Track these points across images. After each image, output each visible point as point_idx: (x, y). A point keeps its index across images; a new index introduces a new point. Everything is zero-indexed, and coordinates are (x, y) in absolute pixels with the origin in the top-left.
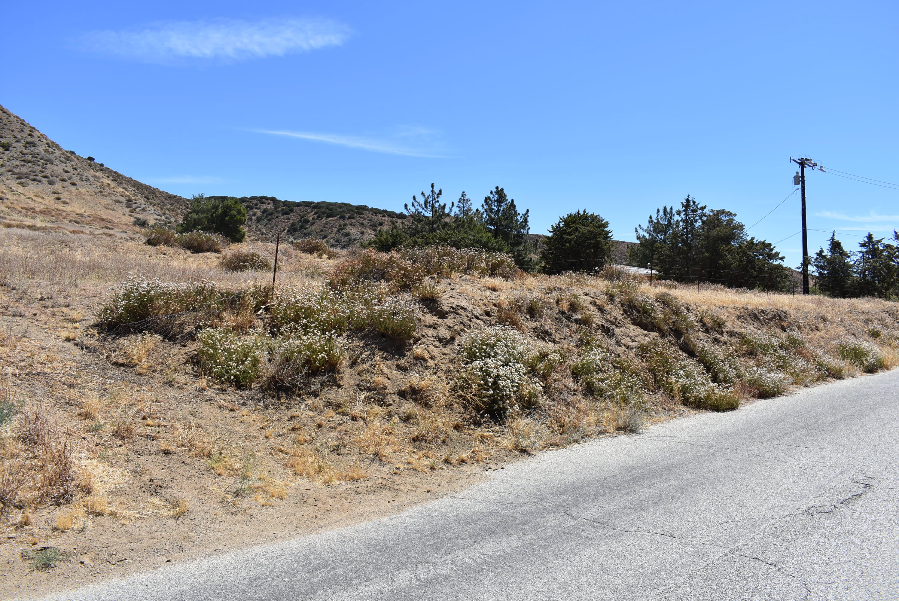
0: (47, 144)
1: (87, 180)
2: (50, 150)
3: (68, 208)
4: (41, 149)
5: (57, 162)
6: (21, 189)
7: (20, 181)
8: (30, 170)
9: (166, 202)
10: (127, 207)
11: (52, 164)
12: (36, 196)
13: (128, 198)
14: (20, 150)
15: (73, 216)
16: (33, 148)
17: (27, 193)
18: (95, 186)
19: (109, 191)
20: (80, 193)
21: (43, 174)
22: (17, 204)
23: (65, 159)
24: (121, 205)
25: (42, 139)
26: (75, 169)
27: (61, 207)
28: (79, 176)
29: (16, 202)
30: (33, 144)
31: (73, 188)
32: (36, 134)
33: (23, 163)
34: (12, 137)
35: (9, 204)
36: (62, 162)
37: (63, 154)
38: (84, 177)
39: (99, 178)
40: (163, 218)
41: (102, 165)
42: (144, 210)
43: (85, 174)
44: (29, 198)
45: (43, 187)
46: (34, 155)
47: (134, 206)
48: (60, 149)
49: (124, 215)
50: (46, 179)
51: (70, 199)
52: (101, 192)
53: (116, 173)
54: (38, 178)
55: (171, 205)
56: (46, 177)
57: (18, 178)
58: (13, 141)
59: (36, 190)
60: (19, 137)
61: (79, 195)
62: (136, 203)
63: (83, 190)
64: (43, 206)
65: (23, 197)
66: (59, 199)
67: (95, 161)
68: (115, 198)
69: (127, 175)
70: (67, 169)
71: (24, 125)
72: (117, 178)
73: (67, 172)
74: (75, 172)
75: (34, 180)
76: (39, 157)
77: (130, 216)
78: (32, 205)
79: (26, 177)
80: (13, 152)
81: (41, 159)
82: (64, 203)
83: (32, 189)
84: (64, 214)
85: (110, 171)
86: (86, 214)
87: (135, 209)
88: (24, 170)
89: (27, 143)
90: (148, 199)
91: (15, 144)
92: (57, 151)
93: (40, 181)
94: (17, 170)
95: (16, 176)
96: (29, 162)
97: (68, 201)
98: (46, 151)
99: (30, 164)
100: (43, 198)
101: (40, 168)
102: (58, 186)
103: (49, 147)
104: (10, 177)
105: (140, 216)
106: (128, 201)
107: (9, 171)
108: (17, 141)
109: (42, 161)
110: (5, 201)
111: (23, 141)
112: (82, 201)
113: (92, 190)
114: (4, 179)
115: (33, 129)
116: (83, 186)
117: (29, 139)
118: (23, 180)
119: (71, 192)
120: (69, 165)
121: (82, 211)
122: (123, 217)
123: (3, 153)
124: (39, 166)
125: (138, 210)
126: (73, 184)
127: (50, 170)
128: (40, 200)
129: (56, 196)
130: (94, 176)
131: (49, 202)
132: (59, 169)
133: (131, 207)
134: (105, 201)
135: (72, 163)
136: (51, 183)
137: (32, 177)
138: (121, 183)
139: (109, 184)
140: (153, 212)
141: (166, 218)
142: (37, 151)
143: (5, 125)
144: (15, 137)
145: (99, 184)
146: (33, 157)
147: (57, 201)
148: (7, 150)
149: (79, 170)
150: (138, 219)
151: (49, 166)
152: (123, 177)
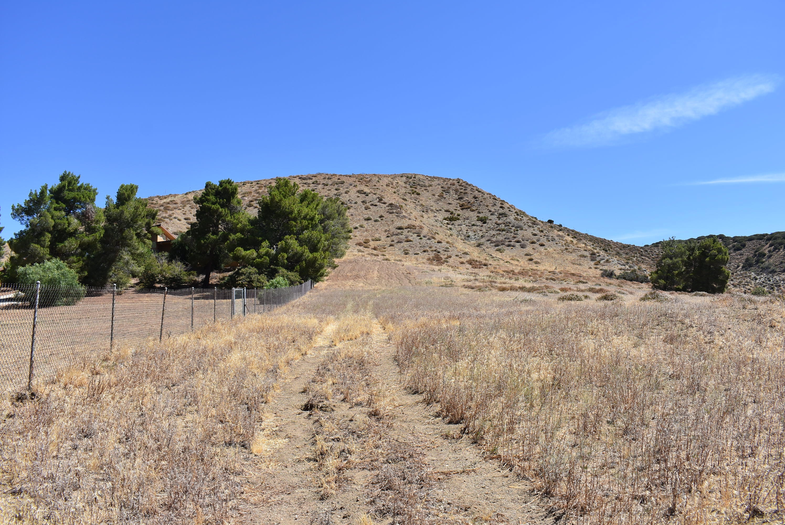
0: (516, 213)
1: (553, 240)
2: (519, 217)
3: (541, 267)
4: (511, 218)
5: (526, 227)
6: (499, 255)
7: (497, 248)
8: (504, 237)
9: (621, 252)
10: (592, 260)
11: (522, 229)
12: (512, 259)
13: (591, 252)
14: (495, 221)
15: (546, 274)
16: (505, 218)
17: (504, 258)
18: (560, 244)
19: (573, 247)
20: (549, 252)
21: (515, 239)
22: (499, 268)
23: (532, 223)
24: (586, 259)
25: (511, 210)
26: (542, 231)
27: (534, 267)
28: (546, 237)
29: (498, 267)
30: (504, 215)
31: (542, 249)
32: (506, 206)
33: (498, 232)
34: (487, 211)
35: (493, 269)
36: (530, 226)
37: (530, 219)
38: (550, 238)
39: (562, 236)
40: (627, 267)
41: (560, 226)
42: (607, 261)
43: (551, 234)
44: (507, 262)
45: (518, 251)
46: (507, 224)
47: (598, 259)
48: (527, 216)
49: (591, 268)
50: (519, 244)
51: (541, 259)
52: (566, 249)
53: (573, 231)
54: (512, 243)
55: (627, 254)
56: (518, 242)
57: (496, 246)
58: (488, 214)
59: (511, 254)
60: (493, 210)
61: (548, 254)
62: (599, 256)
63: (550, 250)
64: (519, 268)
65: (502, 262)
66: (531, 260)
67: (554, 223)
68: (580, 253)
69: (583, 232)
70: (534, 232)
71: (495, 199)
72: (576, 235)
73: (535, 235)
74: (542, 234)
75: (509, 246)
76: (511, 225)
77: (596, 268)
78: (511, 268)
79: (502, 244)
80: (490, 224)
81: (513, 226)
82: (536, 263)
83: (508, 253)
84: (539, 273)
85: (568, 230)
86: (557, 271)
87: (599, 262)
88: (500, 238)
89: (500, 214)
90: (606, 251)
91: (490, 217)
92: (524, 218)
93: (513, 246)
94: (494, 239)
95: (494, 244)
96: (503, 230)
97: (539, 261)
98: (516, 219)
99: (504, 233)
100: (518, 261)
101: (512, 235)
102: (529, 249)
103: (518, 215)
104: (489, 245)
105: (605, 268)
106: (592, 254)
107: (488, 240)
108: (492, 214)
109: (513, 228)
110: (489, 266)
111: (496, 214)
112: (551, 260)
113: (559, 248)
114: (484, 247)
115: (503, 202)
116: (550, 246)
117: (501, 211)
118: (500, 247)
119: (541, 253)
120: (536, 228)
121: (553, 269)
122: (590, 270)
123: (482, 226)
124: (511, 233)
125: (602, 262)
126: (542, 245)
127: (521, 235)
128: (516, 263)
129: (529, 257)
130: (559, 236)
131: (524, 263)
132: (528, 233)
133: (595, 260)
134: (571, 257)
135: (539, 226)
136: (523, 247)
137: (507, 243)
138: (581, 240)
139: (572, 241)
140: (616, 262)
141: (630, 267)
142: (508, 220)
143: (481, 202)
144: (490, 211)
145: (564, 242)
146: (506, 226)
147: (530, 262)
148: (485, 223)
149: (545, 232)
150: (606, 271)
151: (520, 232)
152: (580, 234)
